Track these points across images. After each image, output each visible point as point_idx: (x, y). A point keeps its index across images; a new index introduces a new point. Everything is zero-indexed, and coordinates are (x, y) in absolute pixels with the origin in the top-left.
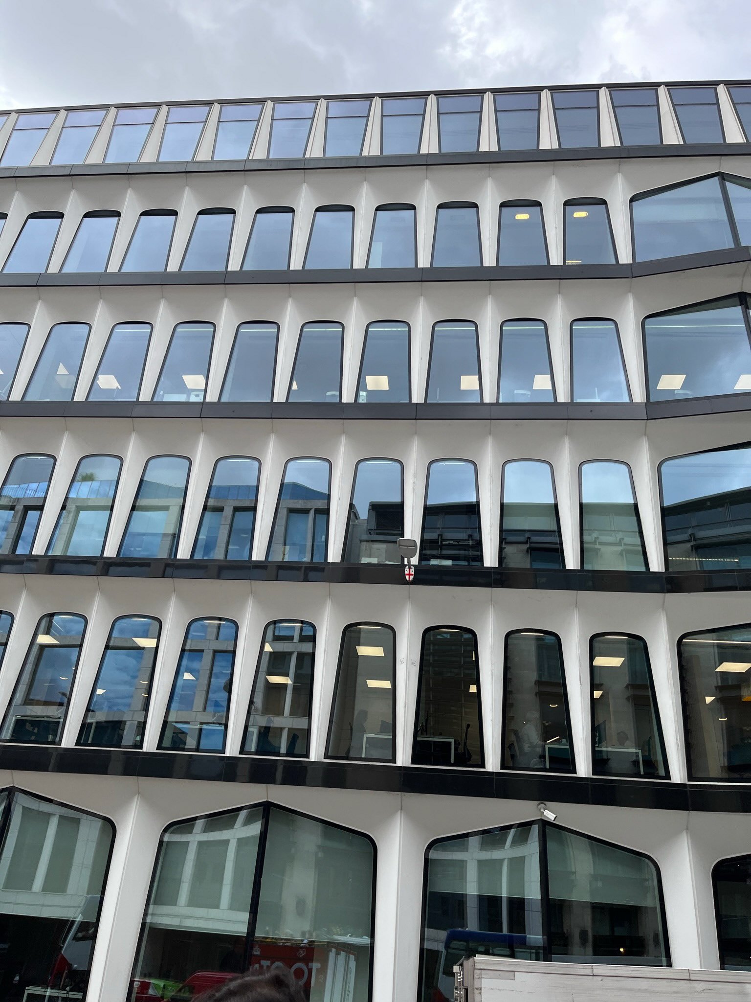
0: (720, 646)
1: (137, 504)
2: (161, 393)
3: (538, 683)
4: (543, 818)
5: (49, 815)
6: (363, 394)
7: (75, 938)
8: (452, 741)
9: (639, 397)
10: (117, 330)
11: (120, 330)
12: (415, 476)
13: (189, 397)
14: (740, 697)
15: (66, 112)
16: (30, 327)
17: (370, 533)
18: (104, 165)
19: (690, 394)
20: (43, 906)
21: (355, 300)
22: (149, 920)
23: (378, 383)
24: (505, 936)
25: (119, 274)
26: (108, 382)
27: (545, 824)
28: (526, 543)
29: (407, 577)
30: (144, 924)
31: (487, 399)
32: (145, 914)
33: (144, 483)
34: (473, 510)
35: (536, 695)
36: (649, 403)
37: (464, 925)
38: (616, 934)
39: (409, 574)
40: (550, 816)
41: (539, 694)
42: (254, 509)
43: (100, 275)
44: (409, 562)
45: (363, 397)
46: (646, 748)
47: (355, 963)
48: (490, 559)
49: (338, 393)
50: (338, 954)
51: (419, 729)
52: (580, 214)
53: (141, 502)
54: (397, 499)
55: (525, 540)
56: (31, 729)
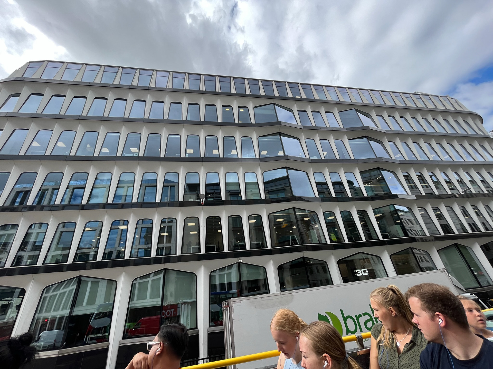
0: (274, 216)
1: (118, 186)
2: (124, 153)
3: (233, 228)
4: (239, 262)
5: (88, 281)
6: (187, 154)
7: (95, 319)
8: (215, 245)
9: (258, 157)
10: (108, 134)
11: (109, 134)
12: (203, 177)
13: (133, 155)
14: (281, 226)
15: (86, 65)
16: (76, 132)
17: (187, 192)
18: (101, 83)
19: (269, 156)
20: (87, 310)
21: (184, 129)
22: (130, 306)
23: (190, 151)
24: (226, 292)
25: (108, 117)
26: (105, 150)
27: (239, 263)
28: (229, 193)
29: (202, 204)
30: (128, 308)
31: (221, 157)
32: (129, 304)
33: (120, 181)
34: (218, 185)
35: (232, 231)
36: (260, 158)
37: (216, 291)
38: (253, 286)
39: (203, 203)
40: (241, 261)
41: (233, 230)
42: (156, 186)
43: (101, 117)
44: (202, 200)
45: (187, 156)
46: (262, 241)
47: (190, 306)
48: (223, 198)
49: (180, 154)
50: (185, 305)
51: (207, 243)
52: (242, 110)
53: (119, 185)
54: (198, 182)
55: (228, 192)
56: (84, 257)
